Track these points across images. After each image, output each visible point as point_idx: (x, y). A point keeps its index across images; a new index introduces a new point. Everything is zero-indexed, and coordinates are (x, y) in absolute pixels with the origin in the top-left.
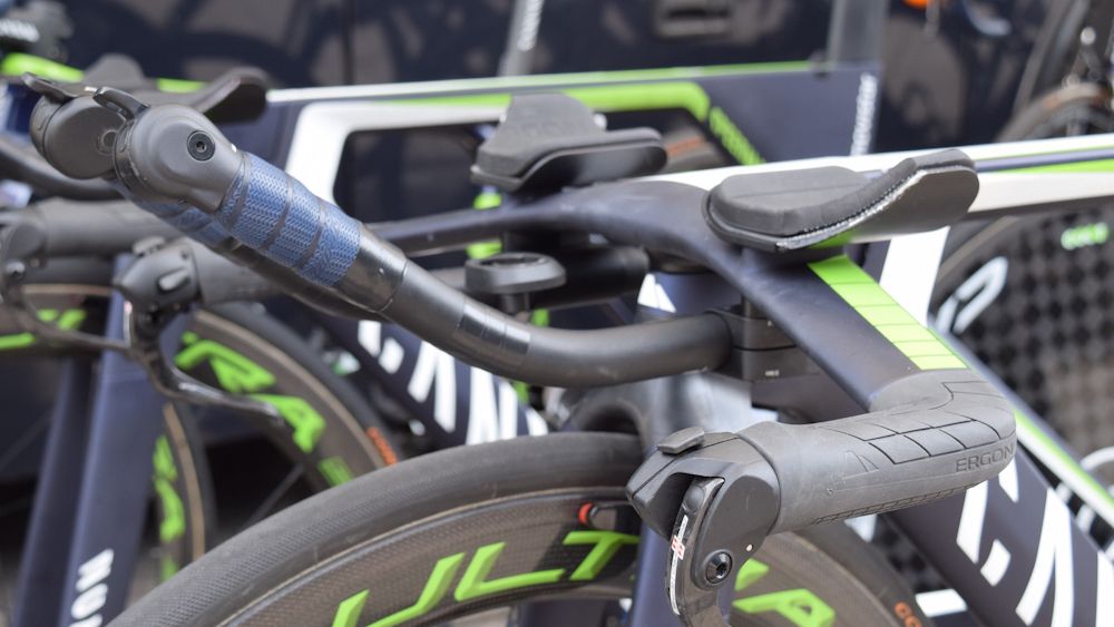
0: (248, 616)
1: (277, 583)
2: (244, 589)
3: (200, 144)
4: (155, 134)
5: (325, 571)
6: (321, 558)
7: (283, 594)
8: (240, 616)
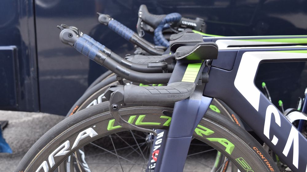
0: (90, 119)
1: (97, 115)
2: (89, 114)
3: (71, 35)
4: (63, 34)
5: (106, 114)
6: (105, 111)
7: (97, 117)
8: (89, 119)
